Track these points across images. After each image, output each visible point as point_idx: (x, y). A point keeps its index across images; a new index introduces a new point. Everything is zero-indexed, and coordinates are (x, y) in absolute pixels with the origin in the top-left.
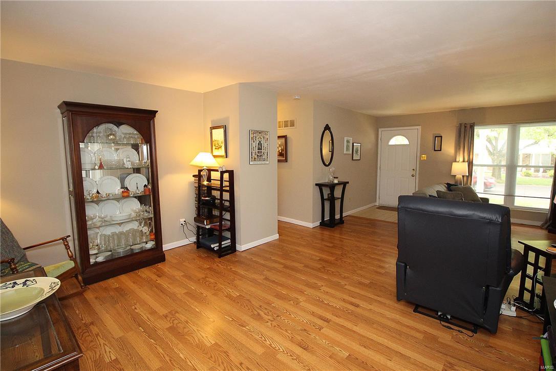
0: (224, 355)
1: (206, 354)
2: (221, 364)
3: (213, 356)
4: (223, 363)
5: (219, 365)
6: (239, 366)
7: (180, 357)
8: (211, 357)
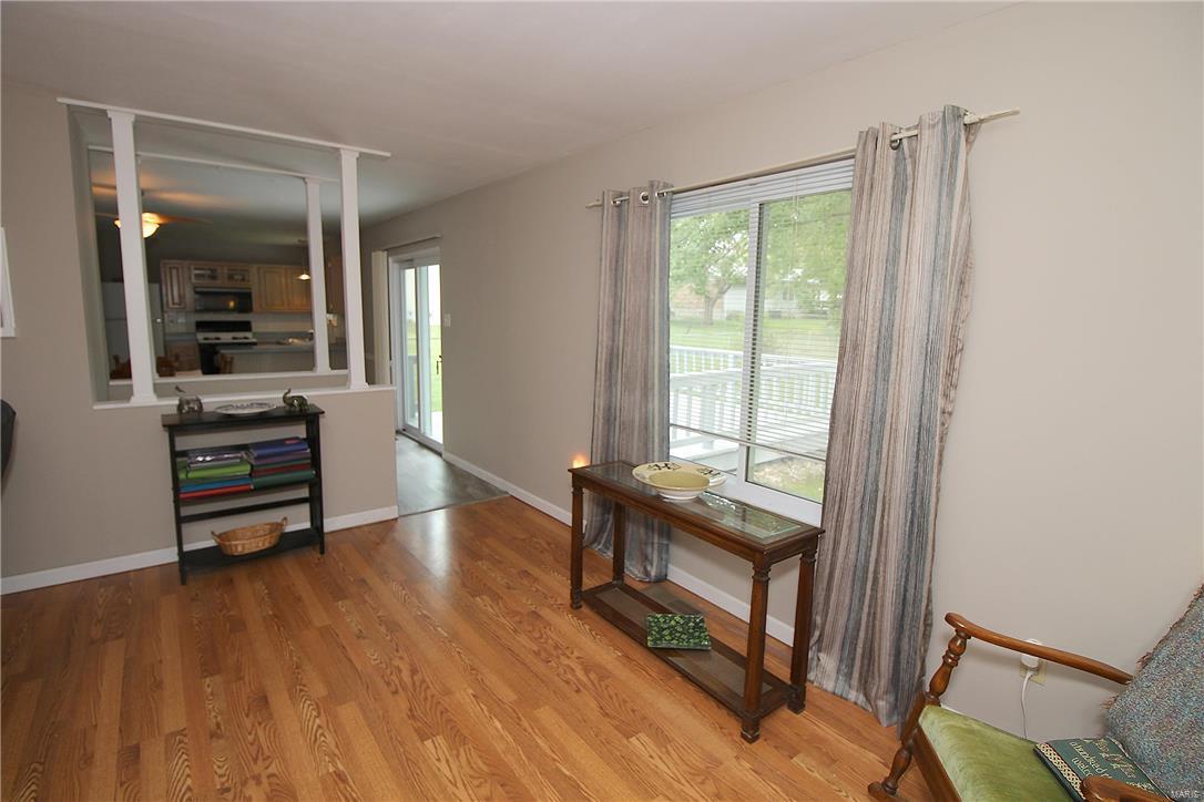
0: (418, 713)
1: (451, 720)
2: (429, 697)
3: (438, 714)
4: (426, 699)
5: (433, 696)
6: (400, 690)
7: (500, 721)
8: (442, 713)
